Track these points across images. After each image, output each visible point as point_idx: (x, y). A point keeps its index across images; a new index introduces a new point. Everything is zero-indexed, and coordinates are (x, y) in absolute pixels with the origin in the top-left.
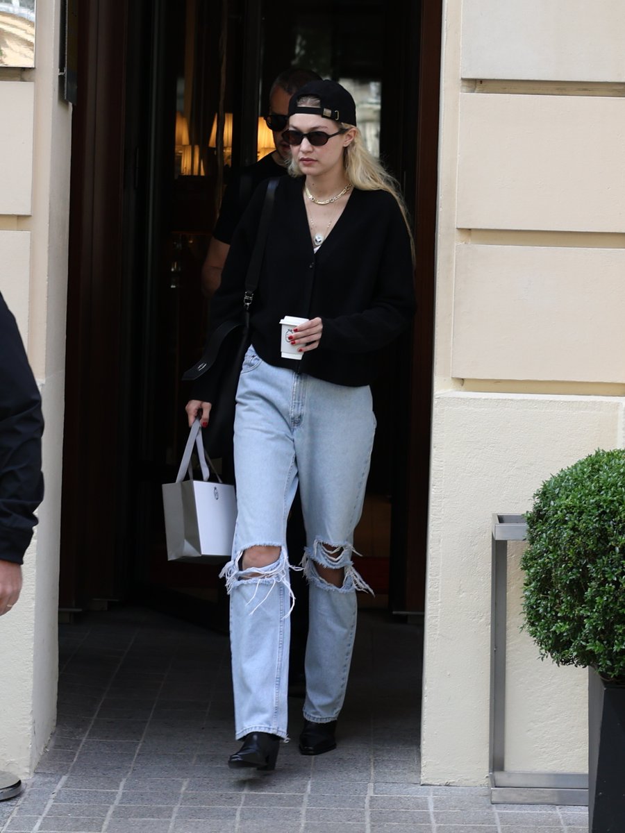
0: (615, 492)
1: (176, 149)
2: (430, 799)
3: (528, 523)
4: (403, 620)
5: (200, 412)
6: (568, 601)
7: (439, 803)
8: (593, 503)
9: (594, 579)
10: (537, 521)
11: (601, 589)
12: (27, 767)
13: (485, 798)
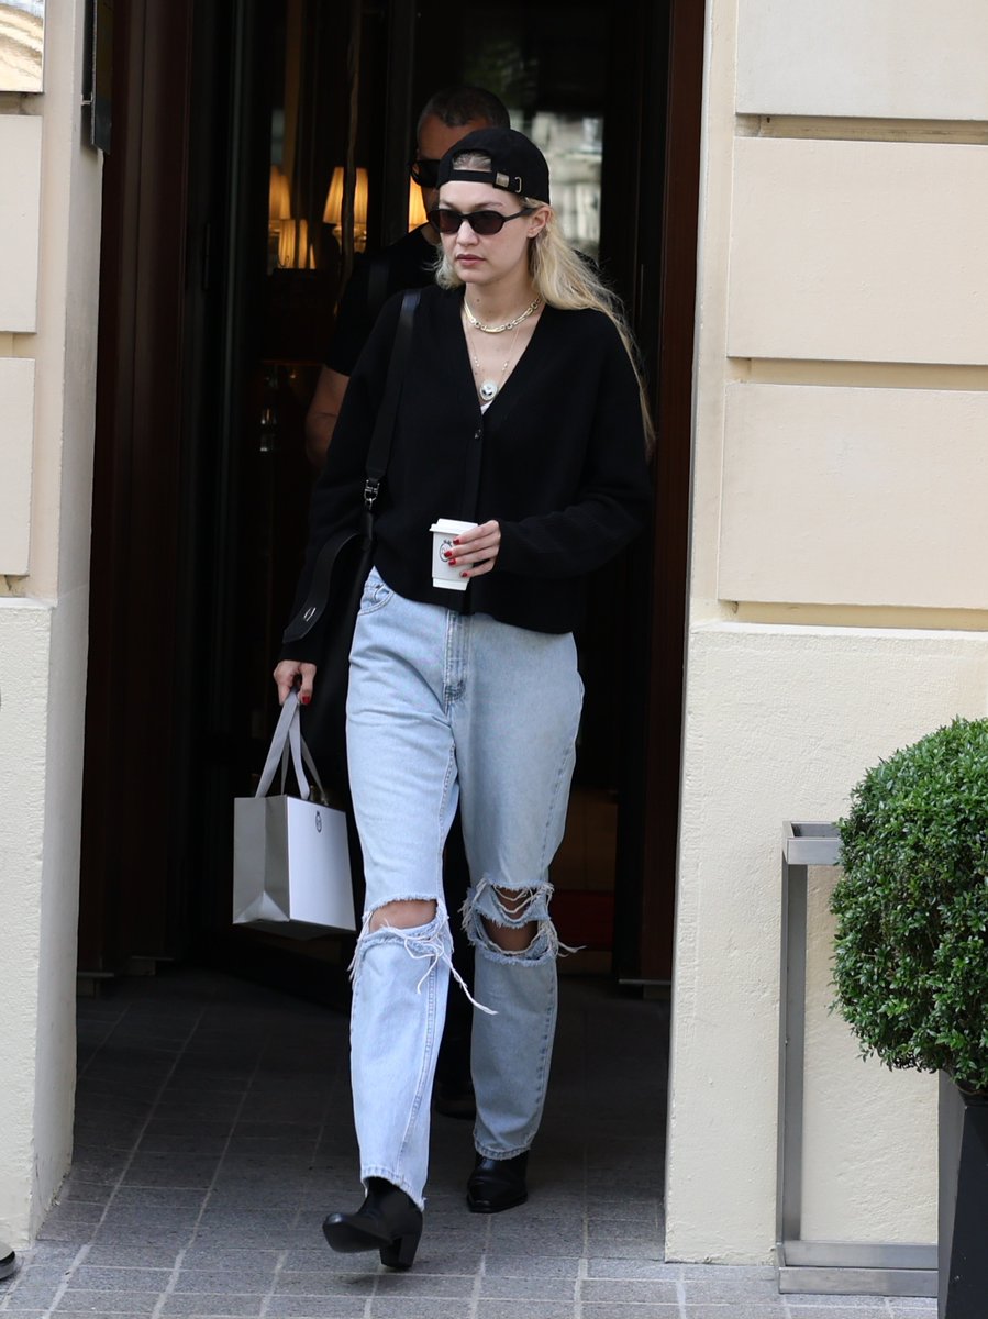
0: (983, 787)
1: (270, 226)
2: (680, 1285)
3: (843, 837)
4: (636, 993)
5: (297, 680)
6: (906, 964)
7: (692, 1292)
8: (947, 806)
9: (948, 928)
10: (857, 833)
11: (961, 944)
12: (24, 1230)
13: (769, 1284)
